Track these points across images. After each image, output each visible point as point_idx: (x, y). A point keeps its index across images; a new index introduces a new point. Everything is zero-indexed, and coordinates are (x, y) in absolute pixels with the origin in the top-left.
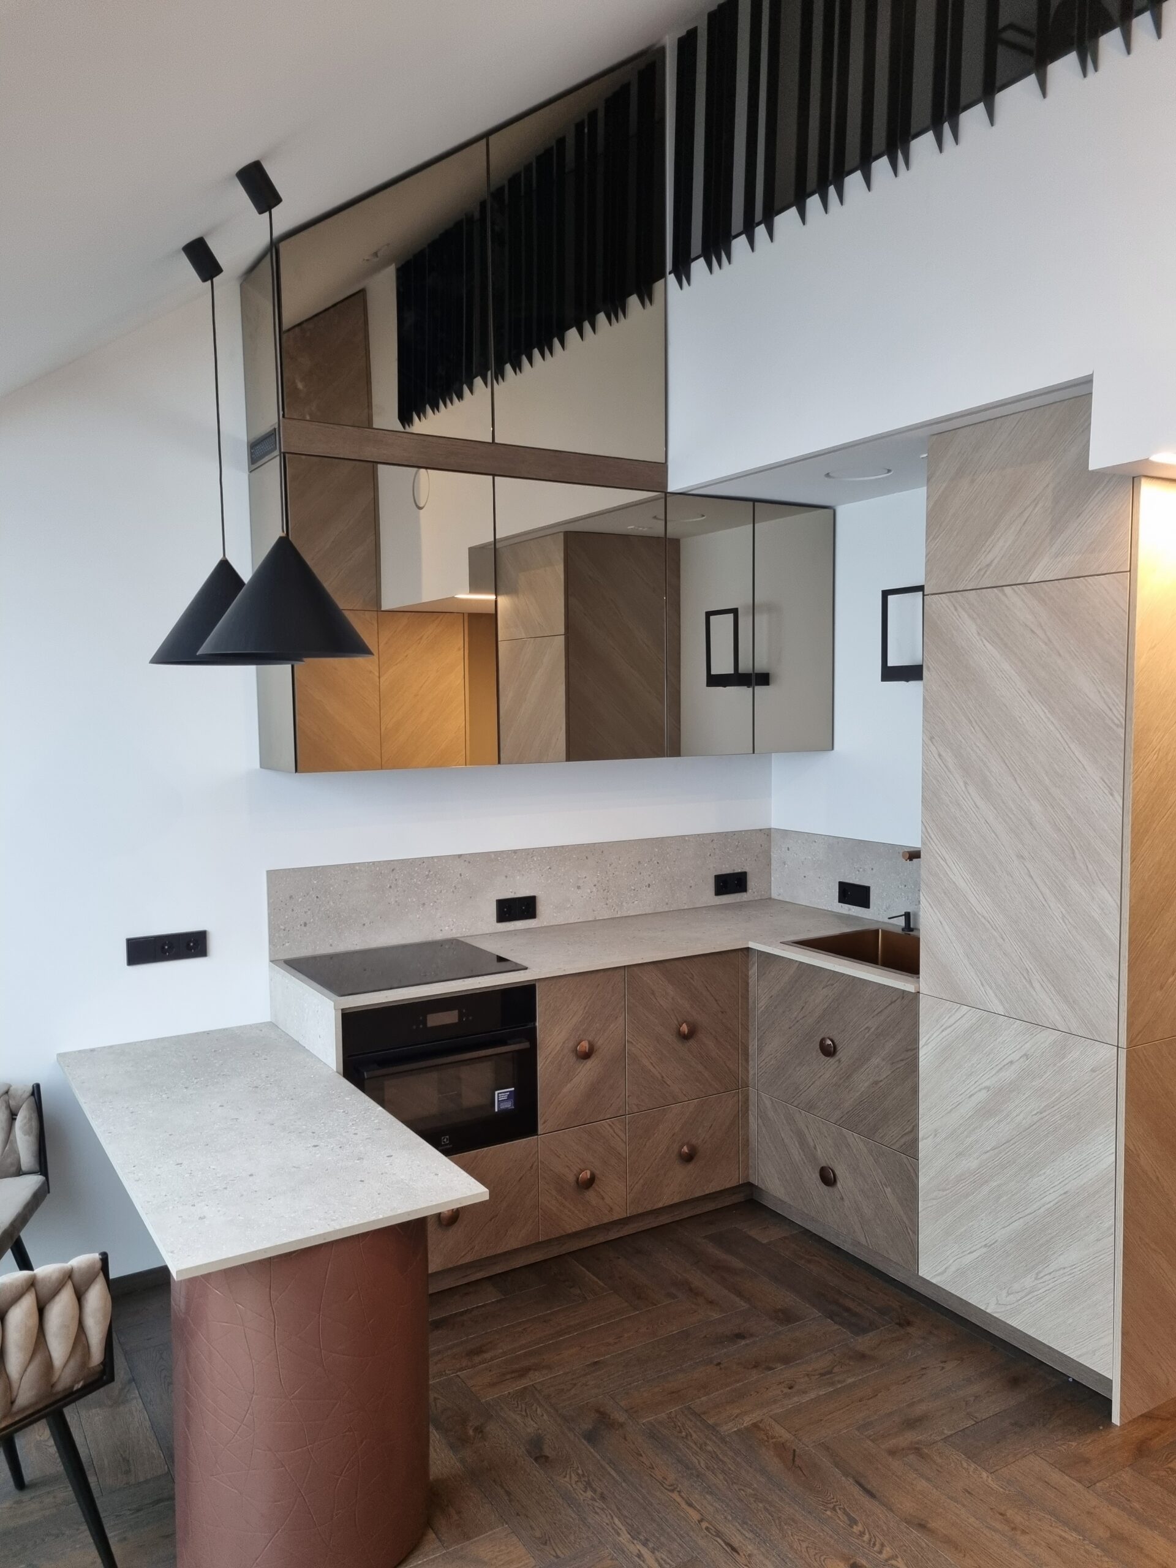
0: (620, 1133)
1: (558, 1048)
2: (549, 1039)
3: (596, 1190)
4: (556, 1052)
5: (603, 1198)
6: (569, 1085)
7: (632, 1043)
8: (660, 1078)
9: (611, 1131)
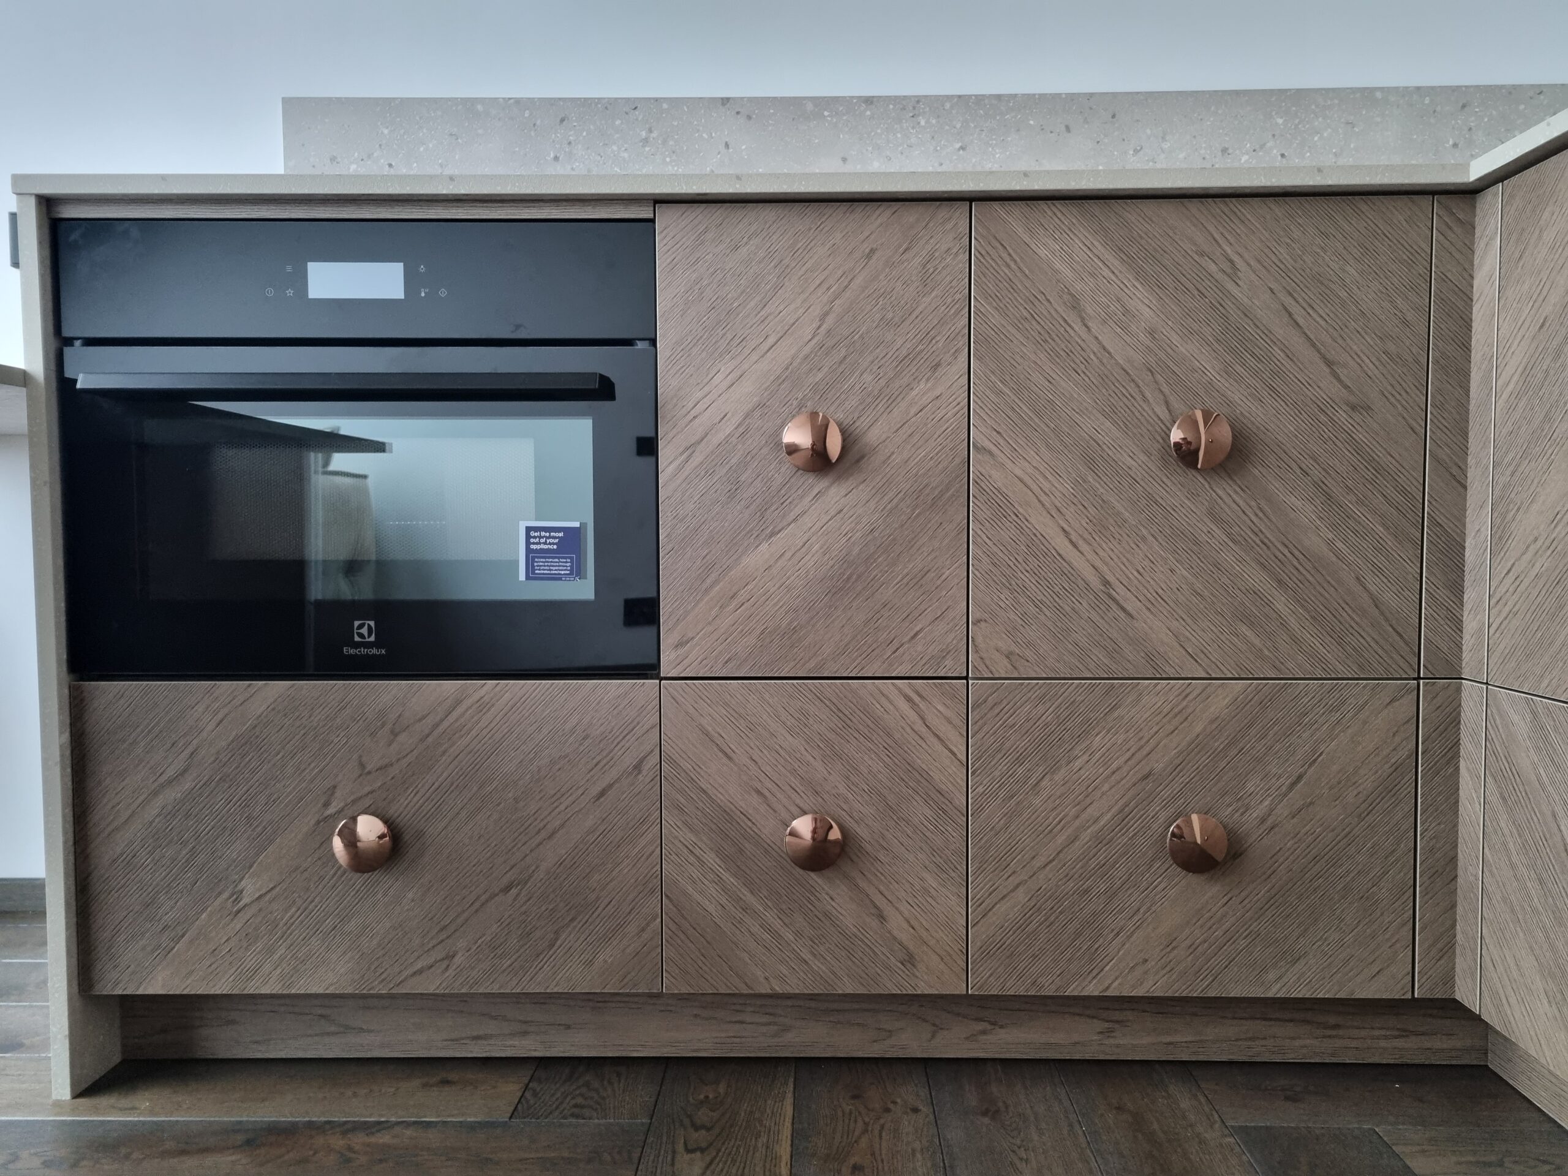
0: (944, 729)
1: (728, 428)
2: (700, 395)
3: (857, 886)
4: (721, 436)
5: (881, 917)
6: (764, 546)
7: (991, 453)
8: (1095, 582)
9: (912, 715)
